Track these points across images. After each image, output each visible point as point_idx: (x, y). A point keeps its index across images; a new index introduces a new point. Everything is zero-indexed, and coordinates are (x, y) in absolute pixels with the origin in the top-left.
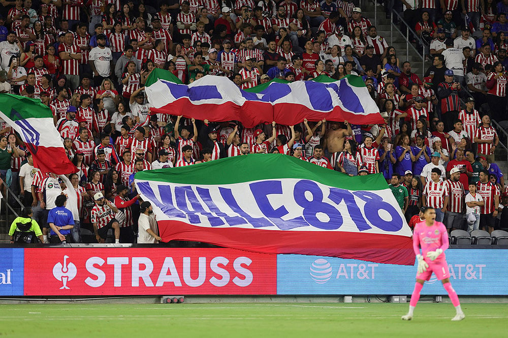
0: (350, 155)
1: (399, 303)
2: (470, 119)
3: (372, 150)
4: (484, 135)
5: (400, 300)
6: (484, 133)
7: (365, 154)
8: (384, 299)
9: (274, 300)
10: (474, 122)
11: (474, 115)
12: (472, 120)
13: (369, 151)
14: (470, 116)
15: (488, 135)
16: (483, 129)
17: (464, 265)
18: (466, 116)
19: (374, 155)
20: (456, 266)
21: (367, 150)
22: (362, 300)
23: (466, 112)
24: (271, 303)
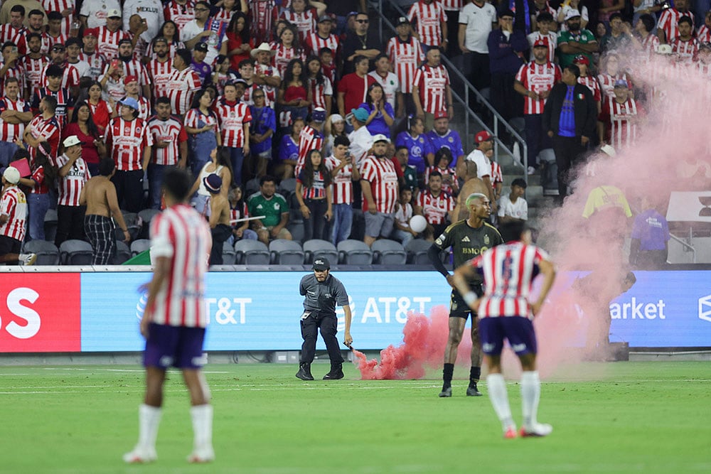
0: (207, 117)
1: (286, 363)
2: (406, 53)
3: (237, 107)
4: (430, 79)
5: (287, 358)
6: (430, 76)
7: (225, 114)
8: (261, 358)
9: (76, 361)
10: (412, 58)
11: (412, 45)
12: (409, 54)
13: (233, 109)
14: (405, 47)
15: (437, 80)
16: (427, 70)
17: (394, 300)
18: (398, 47)
19: (240, 115)
20: (381, 300)
21: (228, 108)
22: (224, 360)
23: (399, 41)
24: (71, 367)
